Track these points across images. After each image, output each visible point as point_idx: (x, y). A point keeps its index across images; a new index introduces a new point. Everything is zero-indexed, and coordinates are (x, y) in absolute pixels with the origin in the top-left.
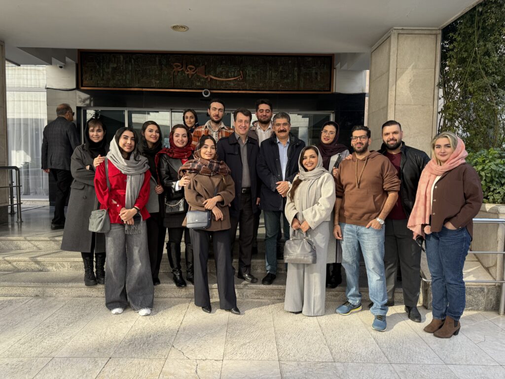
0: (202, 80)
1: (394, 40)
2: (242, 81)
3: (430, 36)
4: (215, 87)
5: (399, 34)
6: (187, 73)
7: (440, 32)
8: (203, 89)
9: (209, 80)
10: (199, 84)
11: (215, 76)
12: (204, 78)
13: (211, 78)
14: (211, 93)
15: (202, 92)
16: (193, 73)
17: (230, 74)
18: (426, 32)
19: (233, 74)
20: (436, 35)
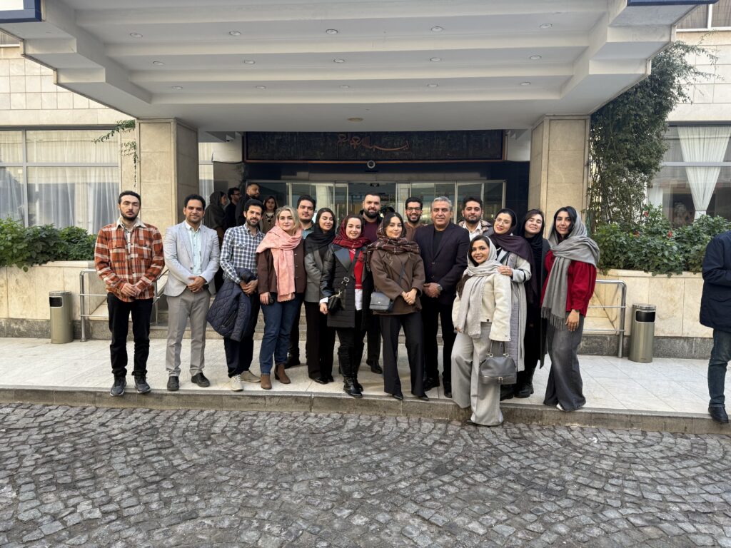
0: (367, 151)
1: (546, 125)
2: (409, 150)
3: (580, 121)
4: (379, 158)
5: (550, 120)
6: (352, 144)
7: (589, 117)
8: (367, 160)
9: (374, 150)
10: (363, 155)
11: (380, 147)
12: (368, 149)
13: (376, 149)
14: (376, 164)
15: (366, 164)
16: (358, 144)
17: (395, 144)
18: (575, 118)
19: (398, 144)
20: (585, 120)
